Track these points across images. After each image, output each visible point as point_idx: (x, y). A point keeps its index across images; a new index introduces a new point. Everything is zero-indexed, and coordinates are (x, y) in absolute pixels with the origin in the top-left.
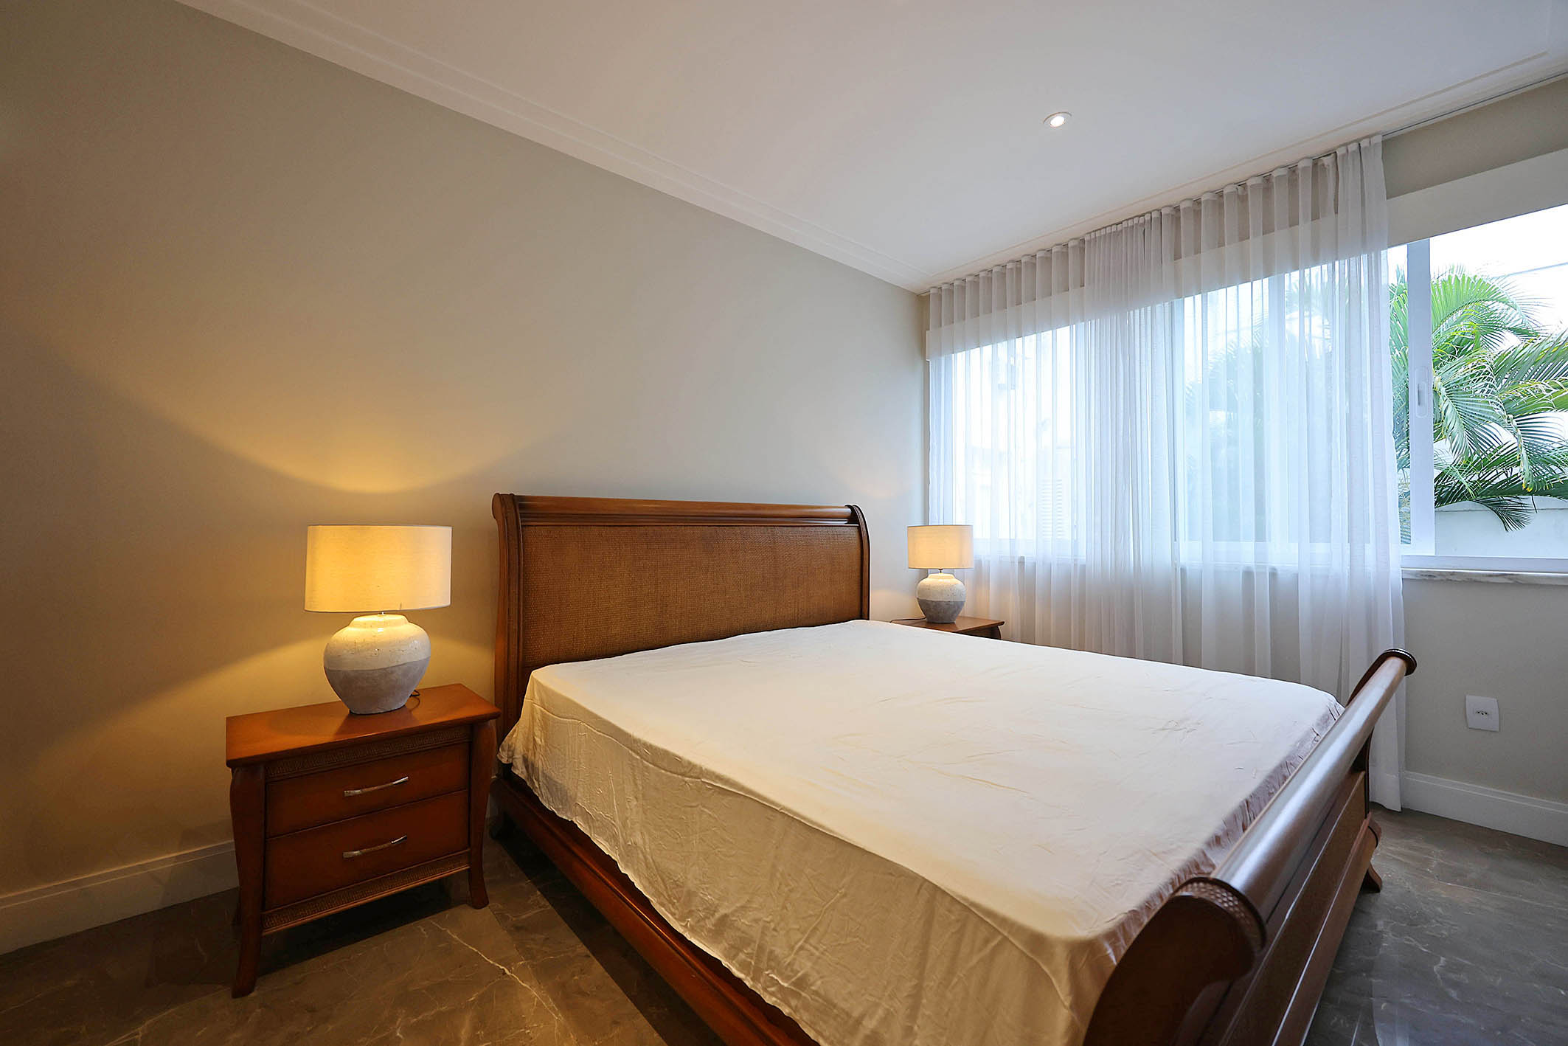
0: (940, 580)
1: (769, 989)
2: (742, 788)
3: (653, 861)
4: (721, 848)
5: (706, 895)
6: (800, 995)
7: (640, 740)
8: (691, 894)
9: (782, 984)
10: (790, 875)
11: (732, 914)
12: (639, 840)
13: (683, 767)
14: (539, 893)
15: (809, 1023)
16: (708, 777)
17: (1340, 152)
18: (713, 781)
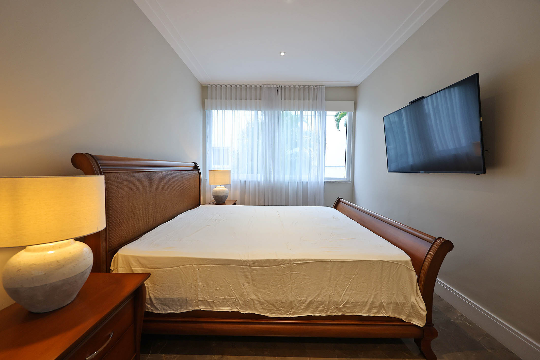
0: (220, 189)
1: (334, 312)
2: (312, 260)
3: (266, 301)
4: (303, 282)
5: (299, 299)
6: (346, 306)
7: (248, 260)
8: (291, 302)
9: (339, 307)
10: (336, 277)
11: (314, 299)
12: (254, 297)
13: (279, 262)
14: (163, 355)
15: (350, 312)
16: (294, 261)
17: (318, 87)
18: (297, 262)
